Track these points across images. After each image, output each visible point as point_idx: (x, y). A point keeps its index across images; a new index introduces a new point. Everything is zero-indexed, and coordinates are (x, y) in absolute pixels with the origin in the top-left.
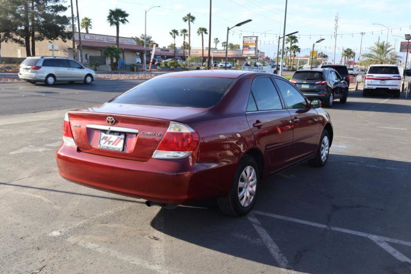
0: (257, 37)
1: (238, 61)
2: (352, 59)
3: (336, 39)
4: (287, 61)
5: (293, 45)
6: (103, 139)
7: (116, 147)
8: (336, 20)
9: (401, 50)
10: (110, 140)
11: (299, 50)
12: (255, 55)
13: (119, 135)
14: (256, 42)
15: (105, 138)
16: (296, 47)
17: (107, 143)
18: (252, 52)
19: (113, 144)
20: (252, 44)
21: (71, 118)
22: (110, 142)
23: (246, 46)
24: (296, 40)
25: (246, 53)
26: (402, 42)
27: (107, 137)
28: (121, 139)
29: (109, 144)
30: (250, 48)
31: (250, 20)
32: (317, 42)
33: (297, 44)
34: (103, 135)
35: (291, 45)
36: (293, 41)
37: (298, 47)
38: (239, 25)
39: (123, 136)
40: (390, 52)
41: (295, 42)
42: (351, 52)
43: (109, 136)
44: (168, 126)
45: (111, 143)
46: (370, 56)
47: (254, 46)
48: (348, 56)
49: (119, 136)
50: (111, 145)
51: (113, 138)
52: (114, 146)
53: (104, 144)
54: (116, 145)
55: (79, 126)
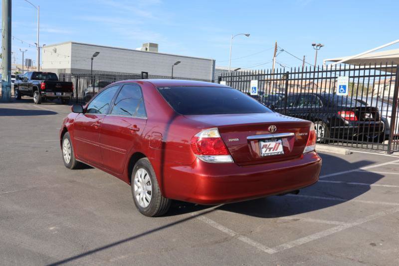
6: (263, 148)
7: (278, 151)
10: (270, 147)
15: (265, 146)
17: (268, 150)
21: (222, 134)
22: (270, 149)
27: (266, 145)
28: (279, 144)
29: (270, 150)
34: (263, 144)
43: (268, 143)
45: (272, 150)
49: (277, 142)
50: (271, 151)
51: (272, 144)
52: (275, 151)
53: (266, 152)
54: (276, 150)
55: (238, 140)
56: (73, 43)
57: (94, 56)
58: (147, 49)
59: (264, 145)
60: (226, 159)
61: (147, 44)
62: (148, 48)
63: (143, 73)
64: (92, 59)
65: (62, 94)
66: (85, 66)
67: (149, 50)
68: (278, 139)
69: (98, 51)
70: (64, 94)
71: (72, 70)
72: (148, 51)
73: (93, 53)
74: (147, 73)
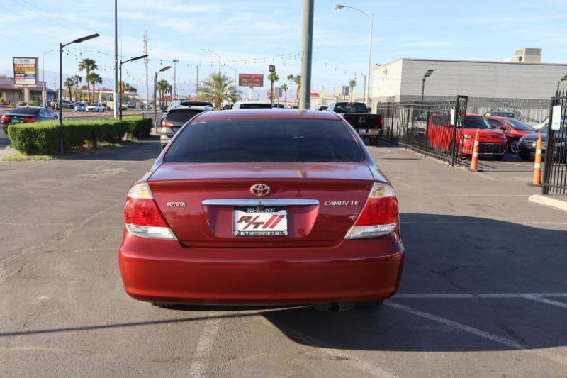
0: (36, 59)
1: (4, 94)
2: (168, 94)
3: (147, 66)
4: (78, 96)
5: (91, 72)
6: (240, 221)
7: (275, 229)
8: (145, 41)
9: (240, 84)
10: (257, 221)
11: (100, 81)
12: (35, 86)
13: (276, 211)
14: (36, 66)
15: (246, 219)
16: (95, 76)
17: (252, 226)
18: (31, 82)
19: (265, 227)
20: (30, 69)
21: (156, 194)
22: (257, 225)
23: (19, 71)
24: (95, 66)
25: (19, 83)
26: (240, 75)
27: (250, 218)
28: (282, 217)
29: (256, 227)
30: (26, 75)
31: (97, 35)
32: (161, 70)
33: (96, 71)
34: (240, 214)
35: (88, 72)
36: (90, 67)
37: (98, 76)
38: (79, 41)
39: (284, 212)
40: (229, 85)
41: (92, 69)
42: (167, 85)
43: (253, 215)
44: (369, 190)
45: (261, 226)
46: (206, 90)
47: (34, 73)
48: (163, 90)
49: (276, 214)
50: (260, 228)
51: (265, 217)
52: (268, 229)
53: (245, 228)
54: (272, 227)
55: (183, 204)
56: (404, 60)
57: (426, 76)
58: (520, 59)
59: (243, 217)
60: (164, 233)
61: (522, 50)
62: (523, 56)
63: (459, 97)
64: (424, 80)
65: (367, 131)
66: (416, 91)
67: (525, 60)
68: (278, 208)
69: (430, 69)
70: (370, 130)
71: (402, 97)
72: (523, 61)
73: (425, 72)
74: (466, 97)
